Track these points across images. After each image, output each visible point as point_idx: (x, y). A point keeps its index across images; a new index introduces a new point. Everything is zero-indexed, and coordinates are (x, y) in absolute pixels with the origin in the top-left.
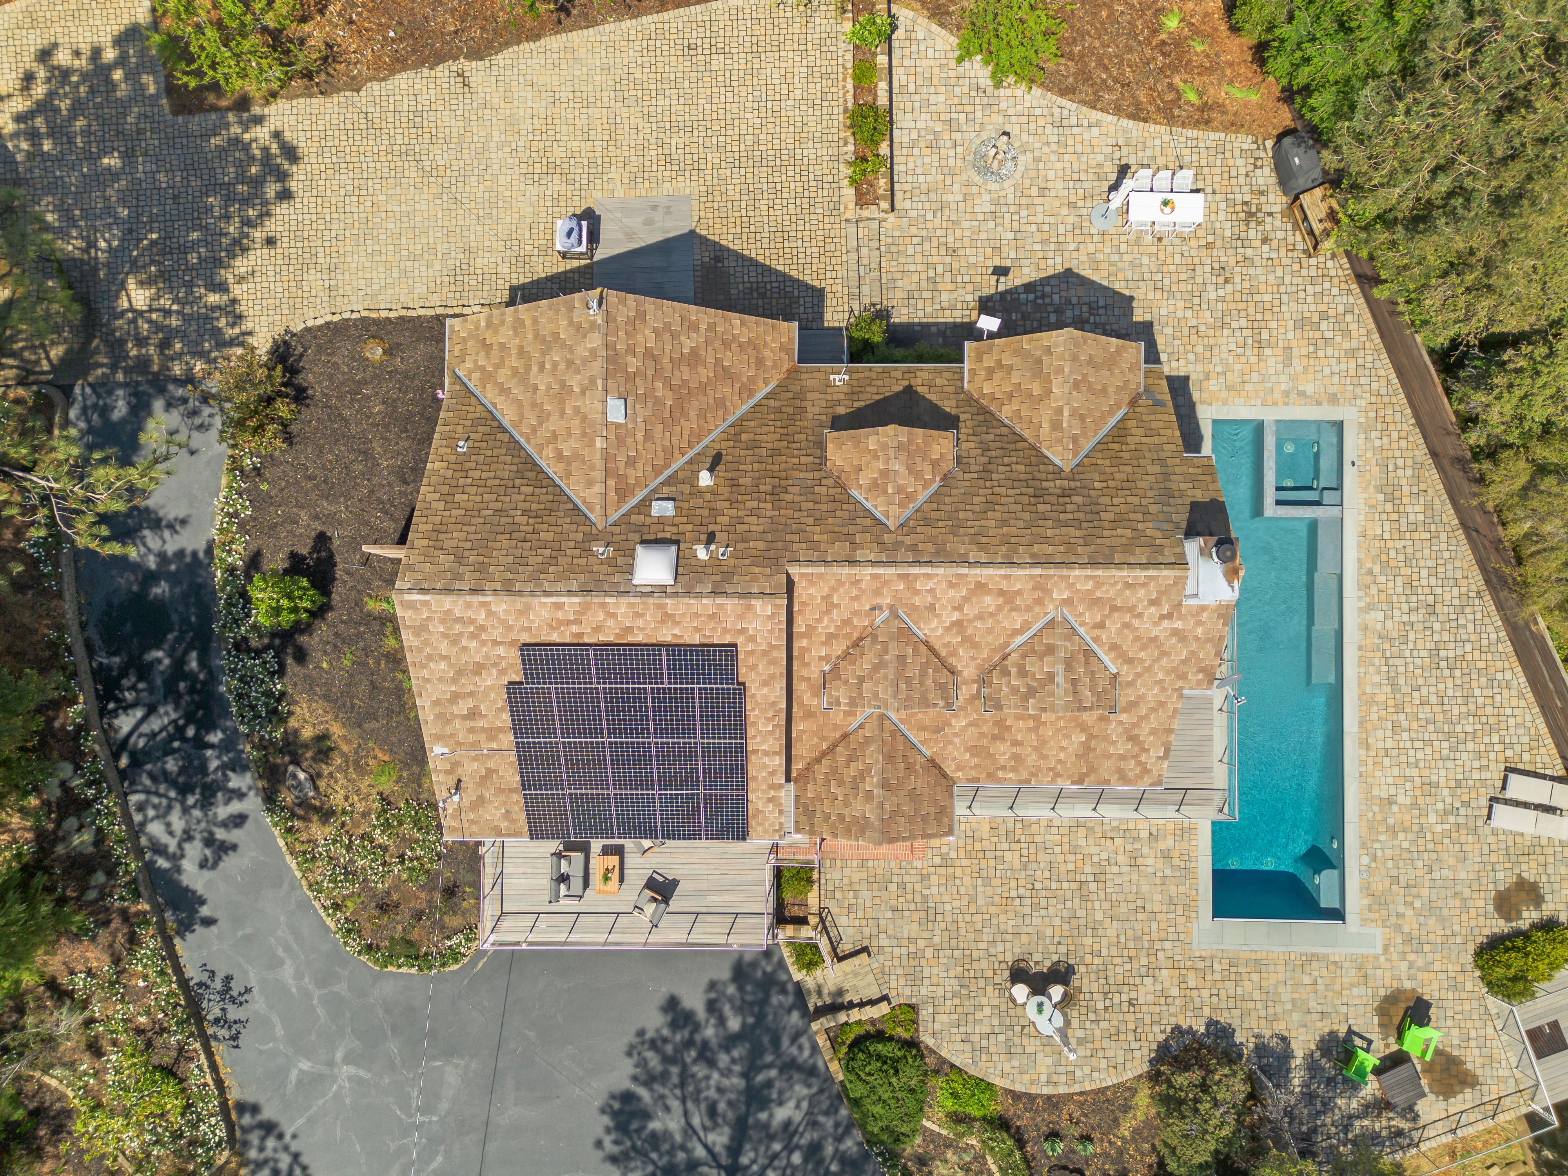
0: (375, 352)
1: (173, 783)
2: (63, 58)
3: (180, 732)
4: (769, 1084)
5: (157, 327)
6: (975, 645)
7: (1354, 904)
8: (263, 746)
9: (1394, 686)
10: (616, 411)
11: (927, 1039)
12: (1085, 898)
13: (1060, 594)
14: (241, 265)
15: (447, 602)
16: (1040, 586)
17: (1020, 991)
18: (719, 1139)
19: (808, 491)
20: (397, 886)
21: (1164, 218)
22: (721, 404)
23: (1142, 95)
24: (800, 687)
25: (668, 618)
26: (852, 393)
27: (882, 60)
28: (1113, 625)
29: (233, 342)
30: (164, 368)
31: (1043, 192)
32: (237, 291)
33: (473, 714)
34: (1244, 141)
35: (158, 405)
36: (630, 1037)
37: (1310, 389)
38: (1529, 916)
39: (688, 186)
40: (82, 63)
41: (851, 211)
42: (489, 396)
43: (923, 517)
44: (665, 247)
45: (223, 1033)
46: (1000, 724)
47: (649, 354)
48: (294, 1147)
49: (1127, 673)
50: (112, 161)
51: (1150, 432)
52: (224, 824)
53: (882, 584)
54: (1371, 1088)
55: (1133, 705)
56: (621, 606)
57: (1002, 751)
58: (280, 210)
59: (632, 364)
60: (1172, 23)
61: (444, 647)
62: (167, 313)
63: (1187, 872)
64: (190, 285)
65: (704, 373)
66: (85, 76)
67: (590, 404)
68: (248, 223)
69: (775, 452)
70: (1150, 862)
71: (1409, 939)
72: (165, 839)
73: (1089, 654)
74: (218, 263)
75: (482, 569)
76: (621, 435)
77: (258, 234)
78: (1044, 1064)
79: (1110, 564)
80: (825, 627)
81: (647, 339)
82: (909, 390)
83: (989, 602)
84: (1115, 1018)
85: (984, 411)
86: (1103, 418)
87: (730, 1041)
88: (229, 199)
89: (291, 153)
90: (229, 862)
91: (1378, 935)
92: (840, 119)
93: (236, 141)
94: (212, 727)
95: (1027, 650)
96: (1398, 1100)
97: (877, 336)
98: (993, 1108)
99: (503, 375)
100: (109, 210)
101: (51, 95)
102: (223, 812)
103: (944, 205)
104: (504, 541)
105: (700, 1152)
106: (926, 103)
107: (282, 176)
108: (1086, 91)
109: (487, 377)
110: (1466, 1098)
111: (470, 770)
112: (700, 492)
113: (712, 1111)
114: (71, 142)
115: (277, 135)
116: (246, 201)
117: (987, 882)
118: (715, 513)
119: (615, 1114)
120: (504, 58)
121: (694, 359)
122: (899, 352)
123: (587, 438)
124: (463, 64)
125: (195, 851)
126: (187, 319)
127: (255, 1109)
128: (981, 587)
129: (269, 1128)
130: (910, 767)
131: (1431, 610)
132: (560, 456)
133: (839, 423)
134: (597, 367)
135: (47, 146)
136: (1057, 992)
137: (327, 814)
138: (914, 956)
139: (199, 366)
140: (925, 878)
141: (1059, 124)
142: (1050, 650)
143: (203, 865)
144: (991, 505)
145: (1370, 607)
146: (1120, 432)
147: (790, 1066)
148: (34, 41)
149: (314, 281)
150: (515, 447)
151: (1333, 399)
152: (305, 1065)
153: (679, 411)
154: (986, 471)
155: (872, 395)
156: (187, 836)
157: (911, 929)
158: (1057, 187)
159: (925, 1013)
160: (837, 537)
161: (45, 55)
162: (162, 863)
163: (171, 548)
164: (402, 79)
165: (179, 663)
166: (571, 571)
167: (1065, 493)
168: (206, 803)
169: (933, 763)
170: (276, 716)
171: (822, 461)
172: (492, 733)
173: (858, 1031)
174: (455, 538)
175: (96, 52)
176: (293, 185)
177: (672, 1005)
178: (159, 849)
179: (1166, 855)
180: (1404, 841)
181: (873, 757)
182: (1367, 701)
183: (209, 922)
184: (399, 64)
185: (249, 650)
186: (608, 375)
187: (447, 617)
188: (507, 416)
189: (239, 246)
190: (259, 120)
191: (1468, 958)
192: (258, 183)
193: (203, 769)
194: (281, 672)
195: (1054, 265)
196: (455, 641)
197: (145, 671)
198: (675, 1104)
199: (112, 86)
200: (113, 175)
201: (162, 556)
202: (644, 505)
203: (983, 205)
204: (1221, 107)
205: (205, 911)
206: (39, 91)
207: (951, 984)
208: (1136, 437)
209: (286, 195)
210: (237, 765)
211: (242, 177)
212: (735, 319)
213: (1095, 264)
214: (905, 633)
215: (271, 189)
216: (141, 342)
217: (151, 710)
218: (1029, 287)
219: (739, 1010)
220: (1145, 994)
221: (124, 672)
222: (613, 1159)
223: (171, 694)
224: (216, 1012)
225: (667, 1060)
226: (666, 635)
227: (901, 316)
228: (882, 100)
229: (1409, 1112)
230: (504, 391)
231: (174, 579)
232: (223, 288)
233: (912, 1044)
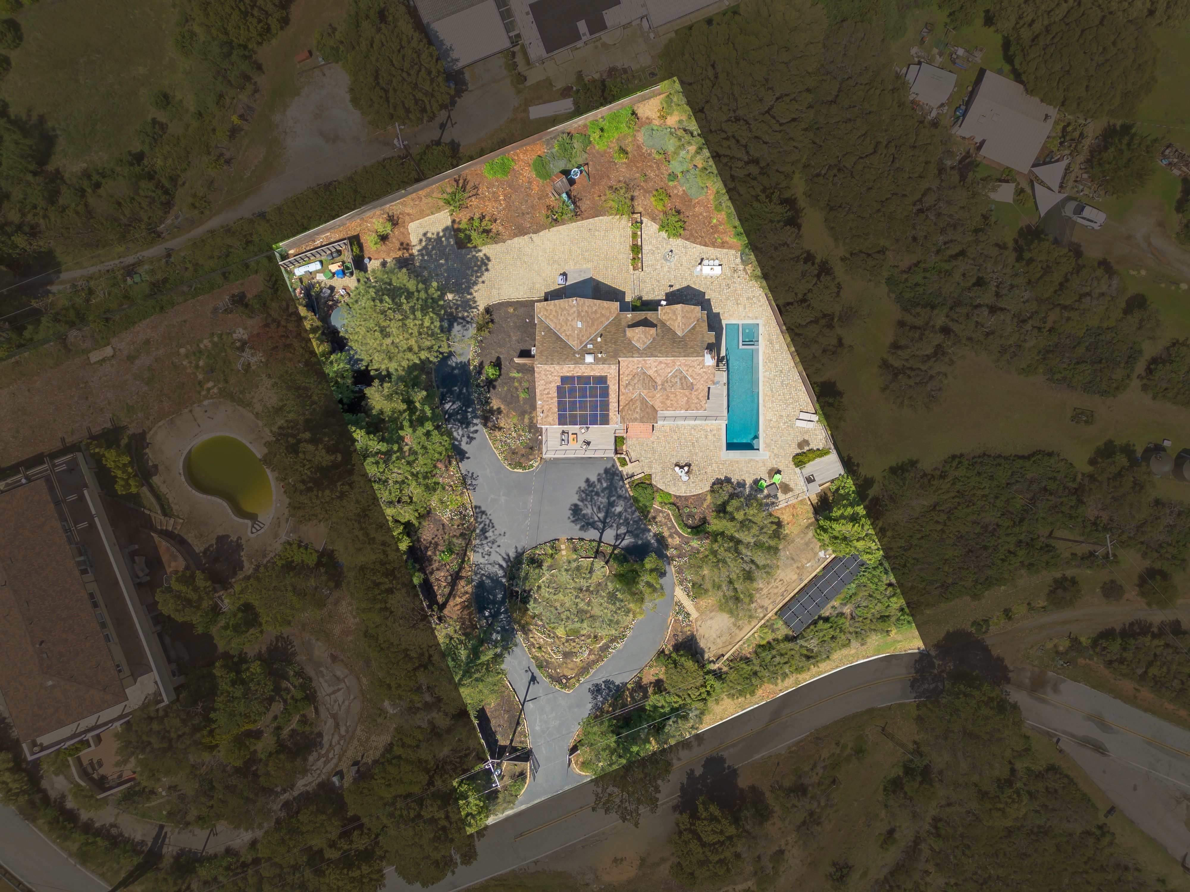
0: (511, 310)
1: (459, 422)
2: (429, 235)
3: (461, 408)
4: (614, 501)
5: (455, 304)
6: (660, 376)
7: (762, 446)
8: (483, 411)
9: (772, 391)
10: (579, 325)
11: (654, 483)
12: (694, 447)
13: (678, 364)
14: (476, 288)
15: (546, 367)
16: (674, 362)
17: (677, 469)
18: (601, 515)
19: (622, 342)
20: (518, 447)
21: (711, 273)
22: (602, 322)
23: (707, 240)
24: (621, 387)
25: (593, 370)
26: (632, 319)
27: (639, 233)
28: (690, 370)
29: (474, 308)
30: (457, 314)
31: (681, 265)
32: (475, 294)
33: (548, 393)
34: (733, 252)
35: (455, 324)
36: (577, 489)
37: (750, 315)
38: (806, 448)
39: (590, 265)
40: (435, 236)
41: (632, 272)
42: (548, 322)
43: (648, 347)
44: (584, 282)
45: (471, 488)
46: (667, 395)
47: (586, 312)
48: (490, 518)
49: (695, 382)
50: (442, 261)
51: (701, 327)
52: (473, 432)
53: (639, 362)
54: (766, 492)
55: (697, 390)
56: (583, 367)
57: (668, 402)
58: (486, 273)
59: (583, 314)
60: (715, 221)
61: (544, 377)
62: (457, 300)
63: (720, 439)
64: (463, 293)
65: (598, 315)
66: (435, 240)
67: (573, 323)
68: (477, 277)
69: (615, 333)
70: (710, 437)
71: (775, 455)
72: (457, 436)
73: (686, 377)
74: (470, 288)
75: (552, 360)
76: (580, 330)
77: (480, 280)
78: (684, 488)
79: (688, 356)
80: (627, 372)
81: (586, 308)
82: (646, 318)
83: (663, 365)
84: (702, 476)
85: (663, 323)
86: (690, 324)
87: (604, 490)
88: (473, 271)
89: (488, 259)
90: (473, 442)
91: (768, 454)
92: (628, 248)
93: (474, 256)
94: (469, 407)
95: (672, 377)
96: (772, 494)
97: (638, 304)
98: (671, 501)
99: (551, 317)
100: (442, 274)
101: (427, 245)
102: (472, 429)
103: (656, 269)
104: (556, 354)
105: (596, 519)
106: (651, 243)
107: (486, 265)
108: (692, 239)
109: (547, 317)
110: (790, 494)
111: (546, 408)
112: (598, 343)
113: (599, 508)
114: (432, 256)
115: (485, 255)
116: (477, 272)
117: (669, 443)
118: (601, 347)
119: (572, 510)
120: (541, 233)
121: (596, 312)
122: (644, 308)
123: (573, 331)
124: (532, 235)
125: (465, 439)
126: (462, 302)
127: (480, 507)
128: (661, 362)
129: (483, 513)
130: (647, 406)
131: (781, 372)
132: (566, 335)
133: (630, 326)
134: (575, 315)
135: (426, 258)
136: (686, 469)
137: (500, 429)
138: (651, 462)
139: (466, 314)
140: (653, 442)
141: (685, 247)
142: (676, 376)
143: (467, 443)
144: (664, 344)
145: (766, 371)
146: (694, 327)
147: (620, 497)
148: (422, 231)
149: (495, 292)
150: (555, 333)
151: (756, 318)
152: (493, 496)
153: (593, 324)
154: (663, 337)
155: (637, 319)
156: (463, 436)
157: (649, 455)
158: (685, 264)
159: (653, 476)
160: (629, 352)
161: (425, 234)
162: (456, 443)
163: (459, 361)
164: (516, 239)
165: (461, 390)
166: (572, 360)
167: (680, 342)
168: (467, 427)
169: (653, 406)
170: (487, 403)
171: (625, 335)
172: (552, 398)
173: (636, 482)
174: (545, 353)
175: (438, 234)
176: (489, 267)
177: (587, 481)
178: (456, 440)
179: (714, 435)
180: (774, 430)
181: (638, 404)
182: (765, 395)
183: (468, 458)
184: (515, 236)
185: (480, 387)
186: (578, 316)
187: (546, 370)
188: (552, 326)
189: (475, 283)
190: (480, 251)
191: (791, 459)
192: (480, 267)
193: (467, 418)
194: (489, 392)
195: (684, 284)
196: (546, 375)
197: (452, 393)
198: (590, 507)
199: (442, 242)
200: (442, 265)
201: (456, 363)
202: (586, 345)
203: (666, 269)
204: (727, 243)
205: (467, 455)
206: (424, 244)
207: (660, 469)
208: (698, 329)
209: (487, 270)
210: (476, 417)
211: (476, 265)
212: (605, 302)
213: (695, 283)
214: (645, 373)
215: (484, 268)
216: (451, 308)
217: (454, 403)
218: (678, 290)
219: (606, 482)
220: (709, 470)
221: (447, 393)
222: (573, 522)
223: (459, 398)
224: (469, 482)
225: (587, 495)
226: (592, 374)
227: (645, 298)
228: (639, 243)
229: (776, 496)
230: (551, 320)
231: (459, 369)
232: (471, 294)
233: (651, 484)
